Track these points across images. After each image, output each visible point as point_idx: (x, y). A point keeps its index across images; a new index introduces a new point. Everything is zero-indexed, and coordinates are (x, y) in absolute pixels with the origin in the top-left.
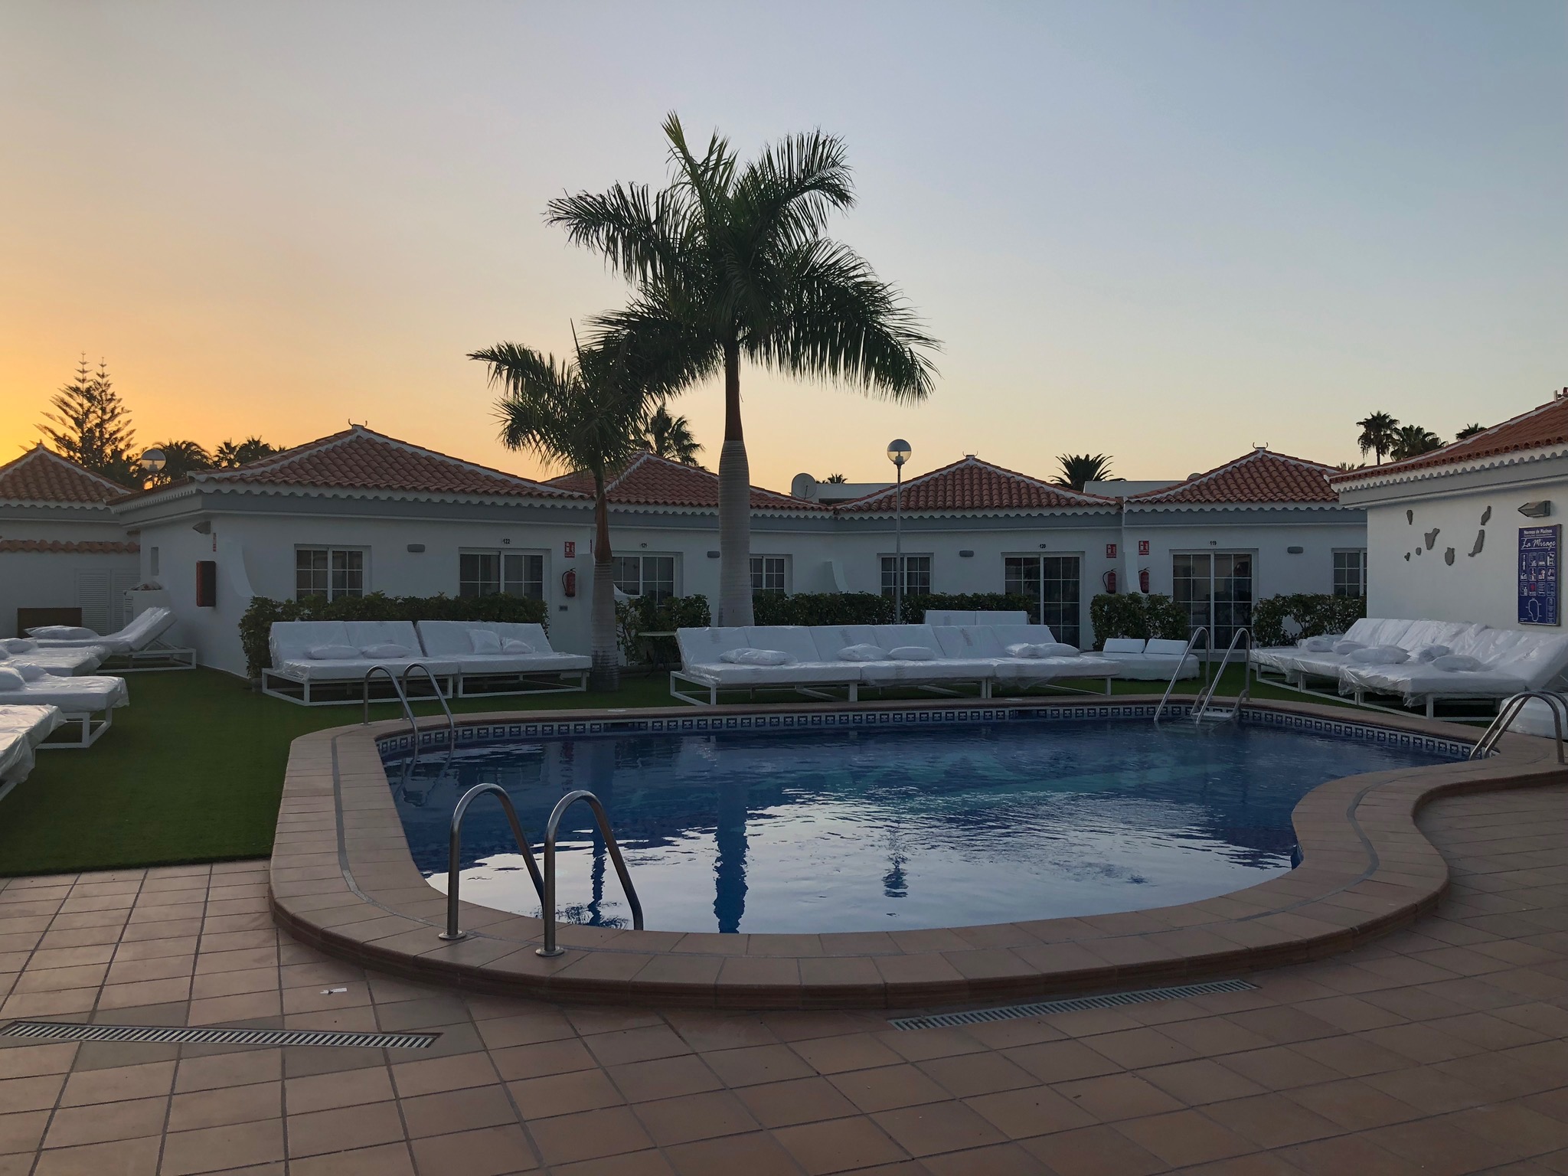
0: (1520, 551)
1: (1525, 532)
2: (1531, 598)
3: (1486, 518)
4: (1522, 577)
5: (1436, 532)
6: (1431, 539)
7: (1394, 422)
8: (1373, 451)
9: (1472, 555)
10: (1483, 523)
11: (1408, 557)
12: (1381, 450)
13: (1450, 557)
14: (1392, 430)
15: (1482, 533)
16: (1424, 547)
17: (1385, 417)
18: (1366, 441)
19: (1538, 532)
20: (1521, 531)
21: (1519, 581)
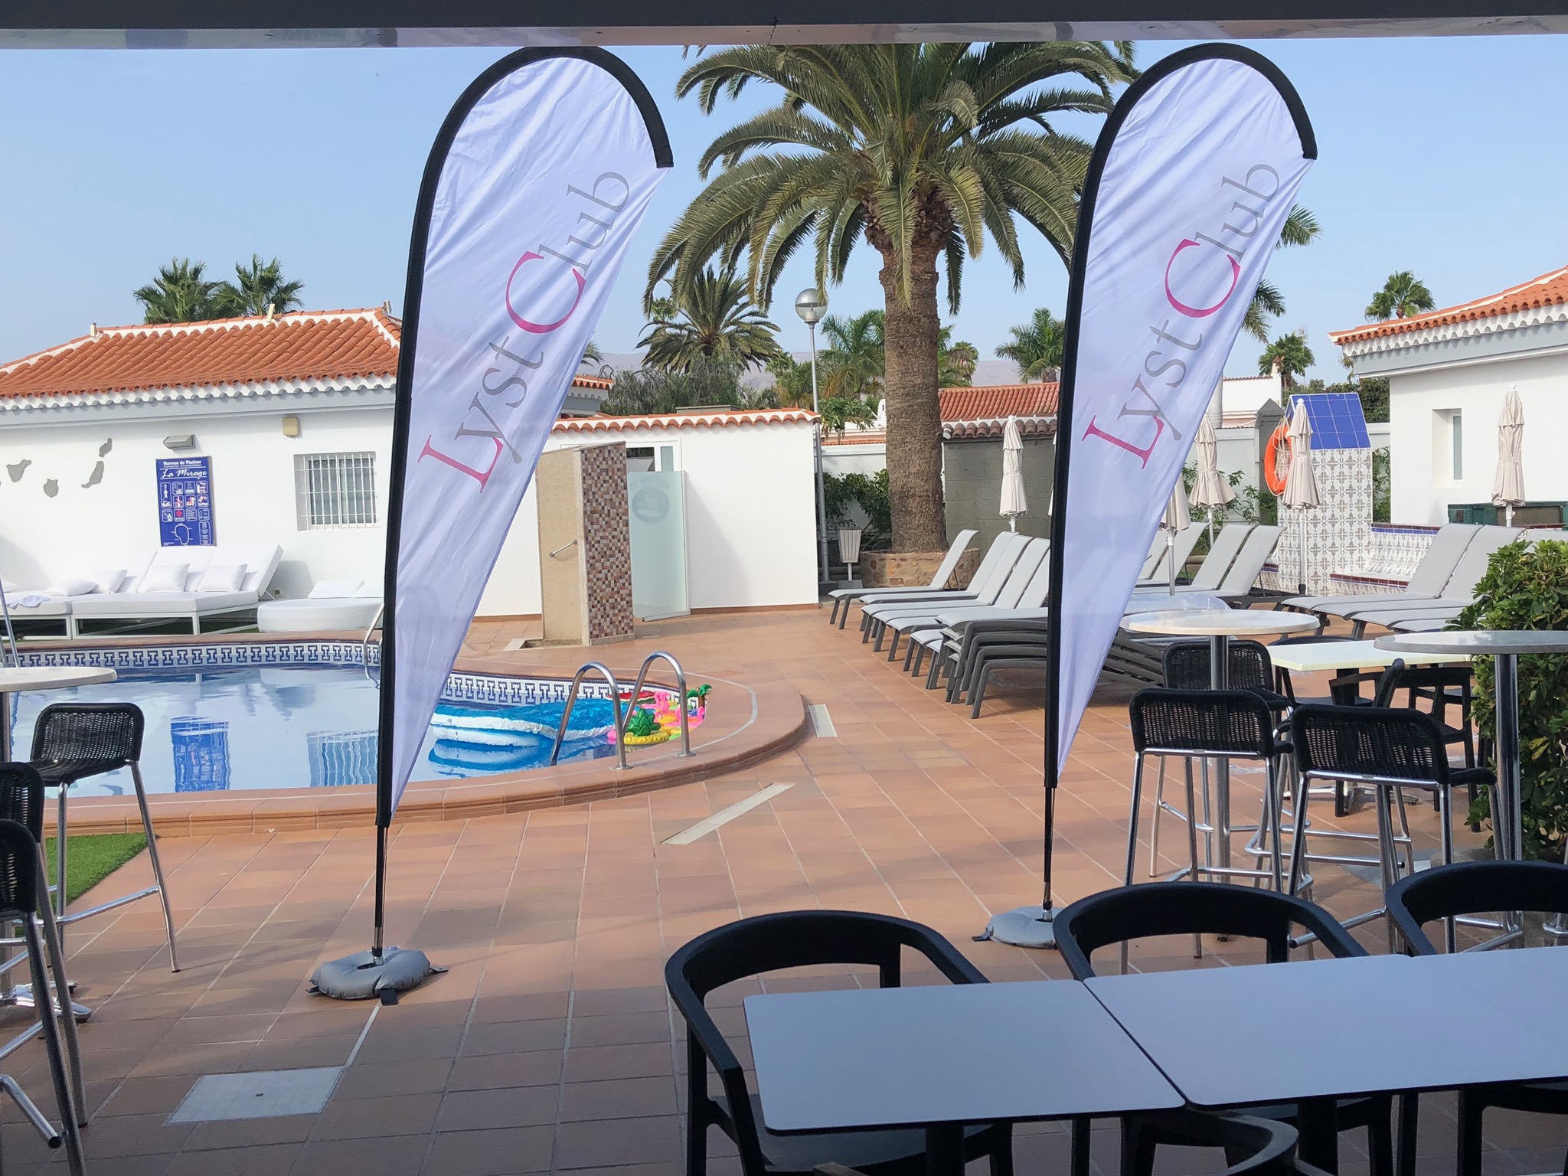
0: (159, 481)
1: (165, 463)
2: (178, 523)
3: (105, 450)
4: (163, 505)
5: (26, 463)
6: (16, 472)
9: (83, 486)
10: (102, 455)
13: (51, 488)
15: (100, 466)
16: (6, 478)
19: (182, 463)
20: (159, 463)
21: (160, 508)
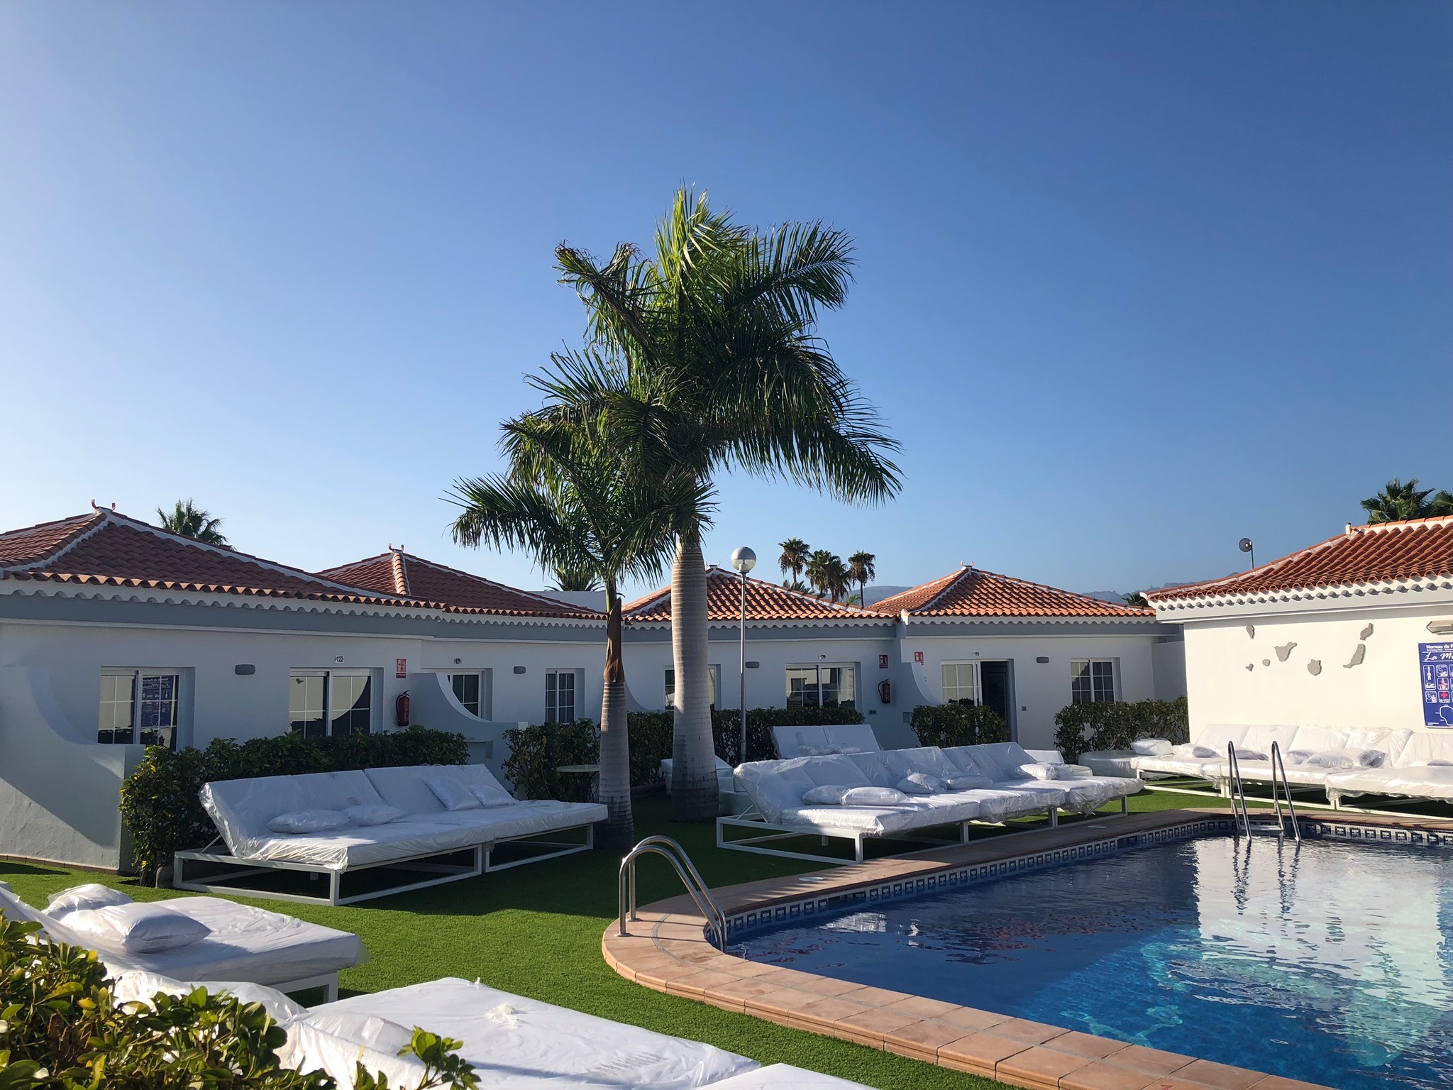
0: (1422, 664)
1: (1428, 647)
2: (1443, 704)
3: (1366, 634)
4: (1427, 686)
5: (1292, 646)
6: (1284, 652)
7: (807, 546)
8: (790, 570)
9: (1345, 666)
10: (1364, 638)
11: (1251, 668)
12: (798, 568)
13: (1316, 668)
14: (804, 553)
15: (1362, 650)
16: (1274, 658)
17: (799, 542)
18: (785, 562)
19: (1446, 646)
20: (1422, 647)
21: (1424, 690)
